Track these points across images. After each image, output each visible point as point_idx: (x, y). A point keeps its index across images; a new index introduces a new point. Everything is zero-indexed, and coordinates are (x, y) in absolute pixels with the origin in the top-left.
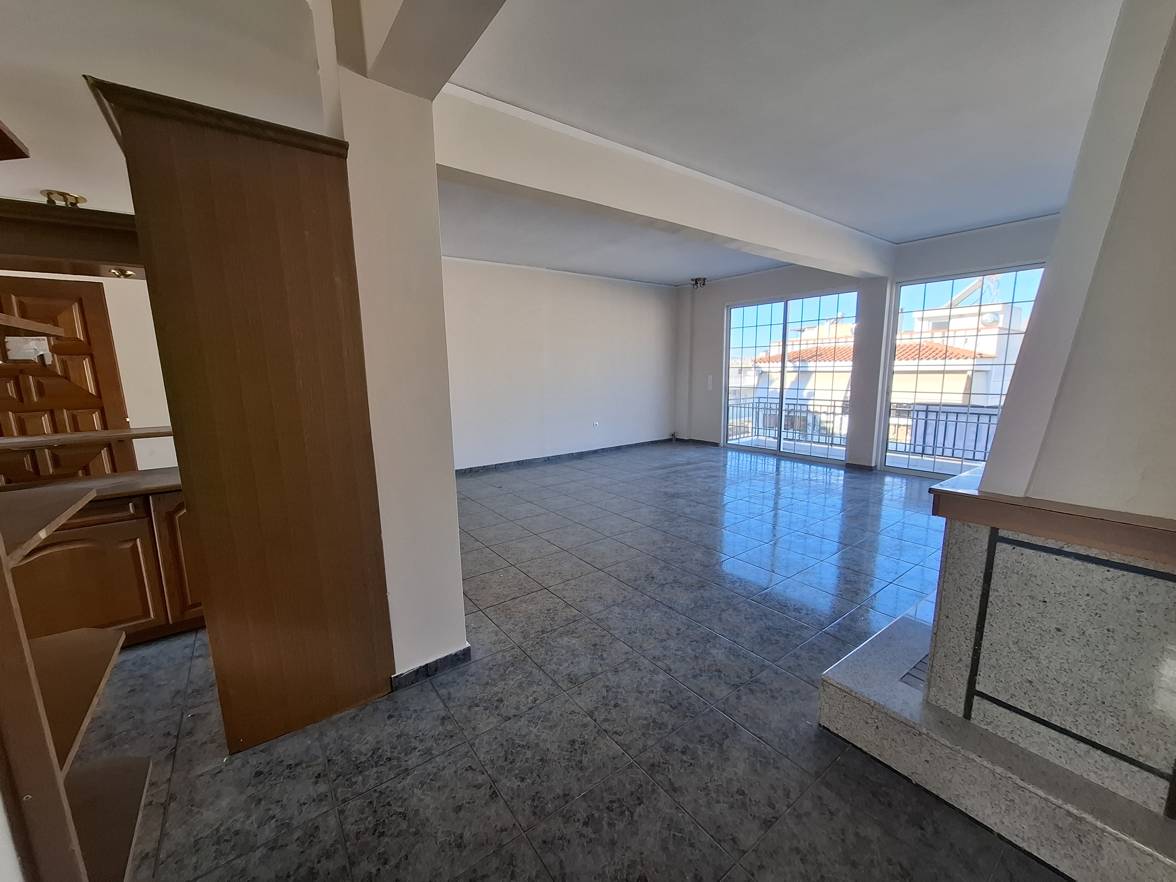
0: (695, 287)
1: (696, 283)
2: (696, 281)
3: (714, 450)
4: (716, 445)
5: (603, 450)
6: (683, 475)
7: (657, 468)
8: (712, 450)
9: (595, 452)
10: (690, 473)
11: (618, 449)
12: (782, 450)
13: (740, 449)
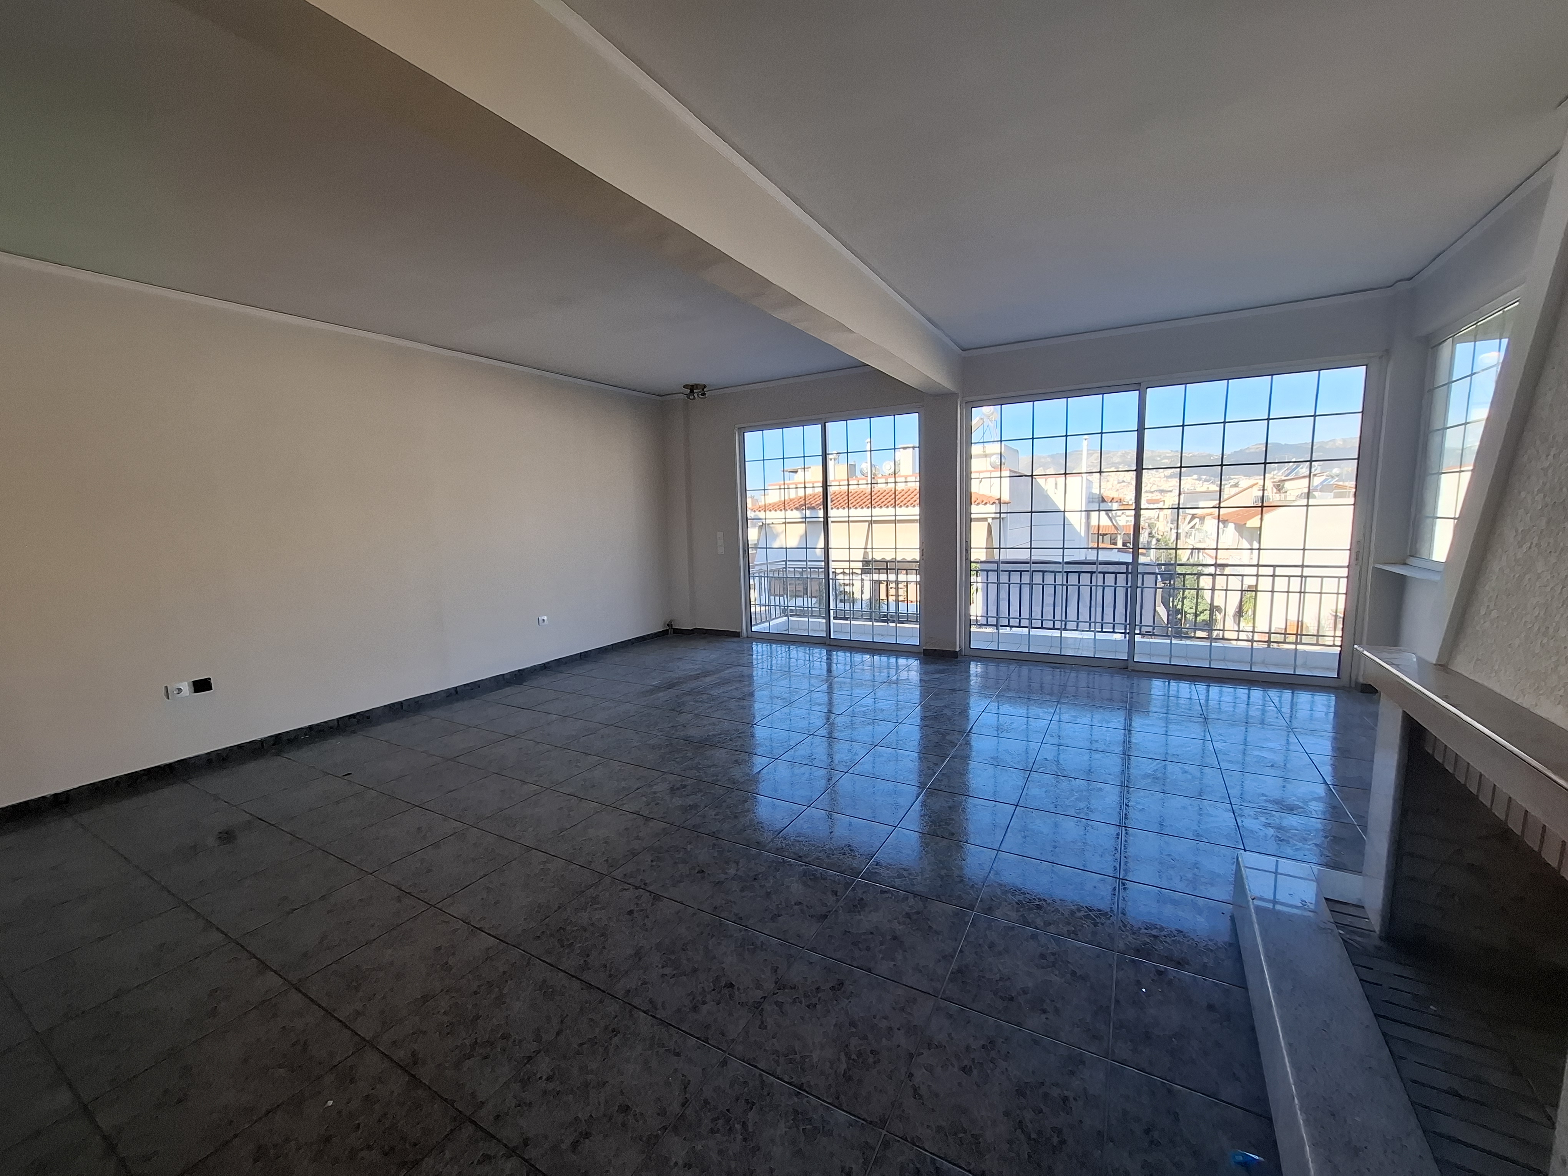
0: (692, 397)
1: (692, 392)
2: (692, 388)
3: (735, 645)
4: (737, 635)
5: (559, 662)
6: (705, 697)
7: (658, 689)
8: (731, 645)
9: (545, 667)
10: (715, 692)
11: (584, 657)
12: (832, 637)
13: (771, 638)
